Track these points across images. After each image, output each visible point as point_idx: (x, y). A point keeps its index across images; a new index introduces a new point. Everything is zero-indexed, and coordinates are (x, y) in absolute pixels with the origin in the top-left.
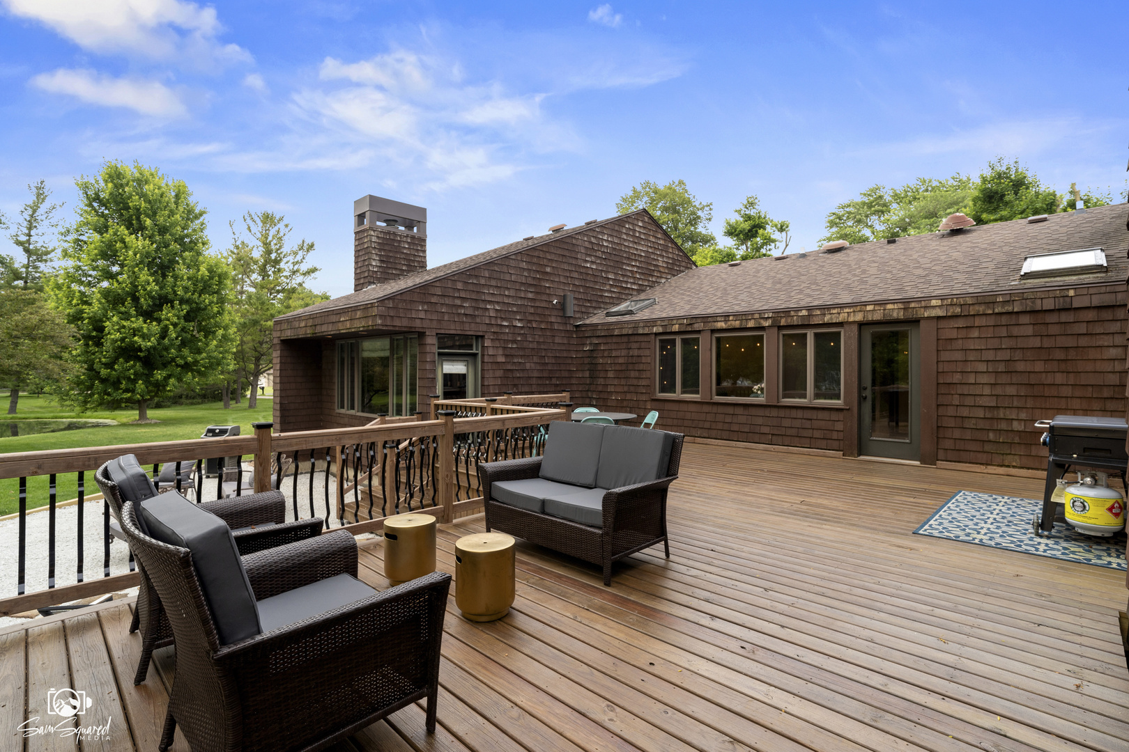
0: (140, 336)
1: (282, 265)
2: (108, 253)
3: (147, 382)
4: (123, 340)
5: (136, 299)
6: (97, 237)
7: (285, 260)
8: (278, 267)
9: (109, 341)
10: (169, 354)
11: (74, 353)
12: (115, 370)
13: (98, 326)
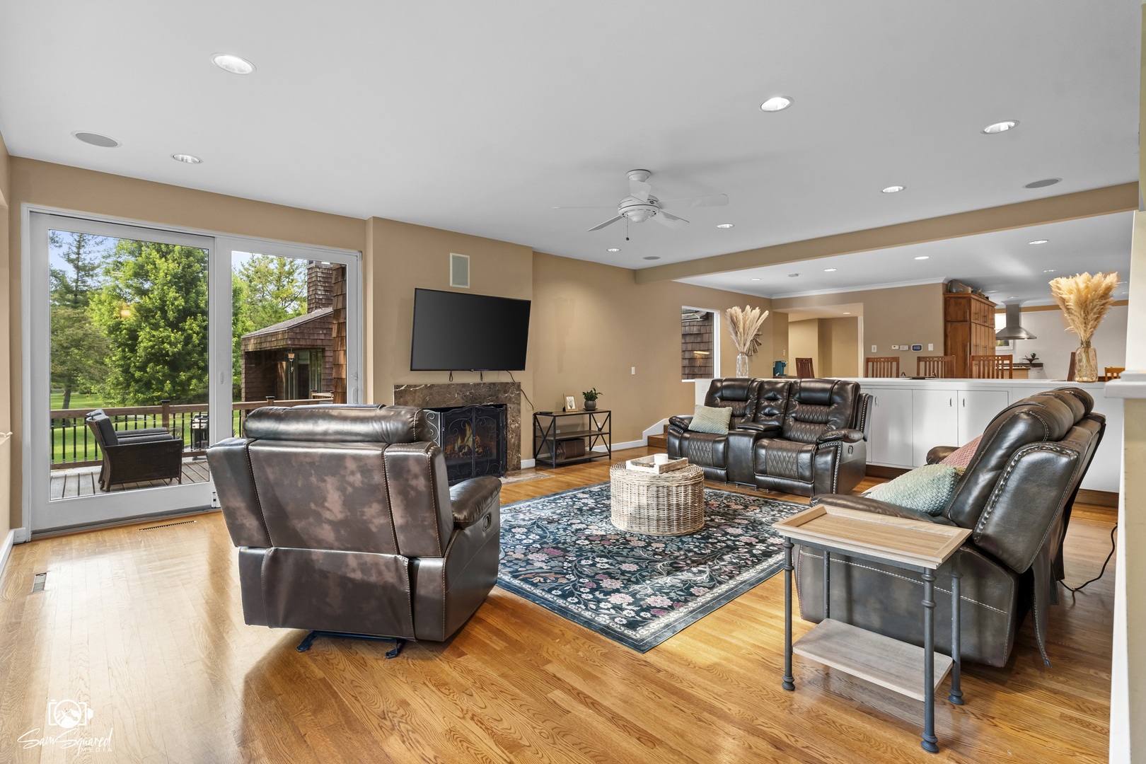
0: (168, 343)
1: (296, 275)
2: (141, 273)
3: (174, 383)
4: (152, 347)
5: (164, 312)
6: (132, 259)
7: (298, 271)
8: (291, 277)
9: (142, 348)
10: (191, 358)
11: (114, 358)
12: (147, 373)
13: (133, 335)
